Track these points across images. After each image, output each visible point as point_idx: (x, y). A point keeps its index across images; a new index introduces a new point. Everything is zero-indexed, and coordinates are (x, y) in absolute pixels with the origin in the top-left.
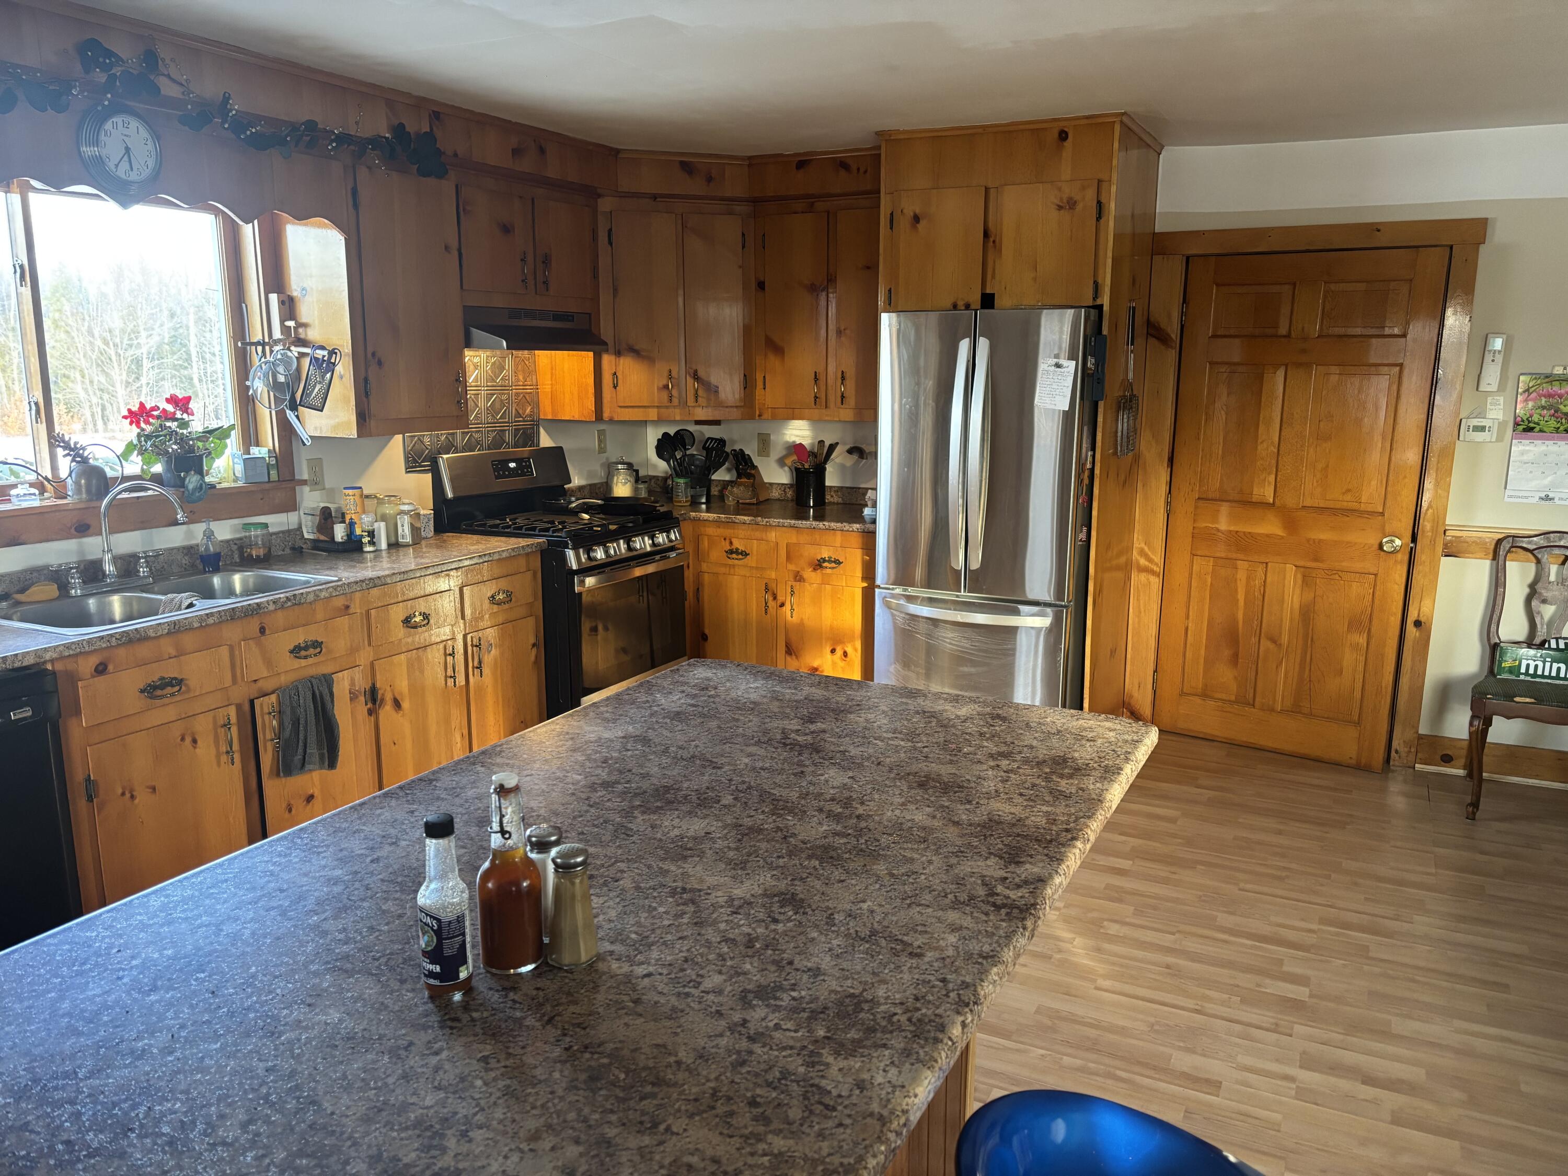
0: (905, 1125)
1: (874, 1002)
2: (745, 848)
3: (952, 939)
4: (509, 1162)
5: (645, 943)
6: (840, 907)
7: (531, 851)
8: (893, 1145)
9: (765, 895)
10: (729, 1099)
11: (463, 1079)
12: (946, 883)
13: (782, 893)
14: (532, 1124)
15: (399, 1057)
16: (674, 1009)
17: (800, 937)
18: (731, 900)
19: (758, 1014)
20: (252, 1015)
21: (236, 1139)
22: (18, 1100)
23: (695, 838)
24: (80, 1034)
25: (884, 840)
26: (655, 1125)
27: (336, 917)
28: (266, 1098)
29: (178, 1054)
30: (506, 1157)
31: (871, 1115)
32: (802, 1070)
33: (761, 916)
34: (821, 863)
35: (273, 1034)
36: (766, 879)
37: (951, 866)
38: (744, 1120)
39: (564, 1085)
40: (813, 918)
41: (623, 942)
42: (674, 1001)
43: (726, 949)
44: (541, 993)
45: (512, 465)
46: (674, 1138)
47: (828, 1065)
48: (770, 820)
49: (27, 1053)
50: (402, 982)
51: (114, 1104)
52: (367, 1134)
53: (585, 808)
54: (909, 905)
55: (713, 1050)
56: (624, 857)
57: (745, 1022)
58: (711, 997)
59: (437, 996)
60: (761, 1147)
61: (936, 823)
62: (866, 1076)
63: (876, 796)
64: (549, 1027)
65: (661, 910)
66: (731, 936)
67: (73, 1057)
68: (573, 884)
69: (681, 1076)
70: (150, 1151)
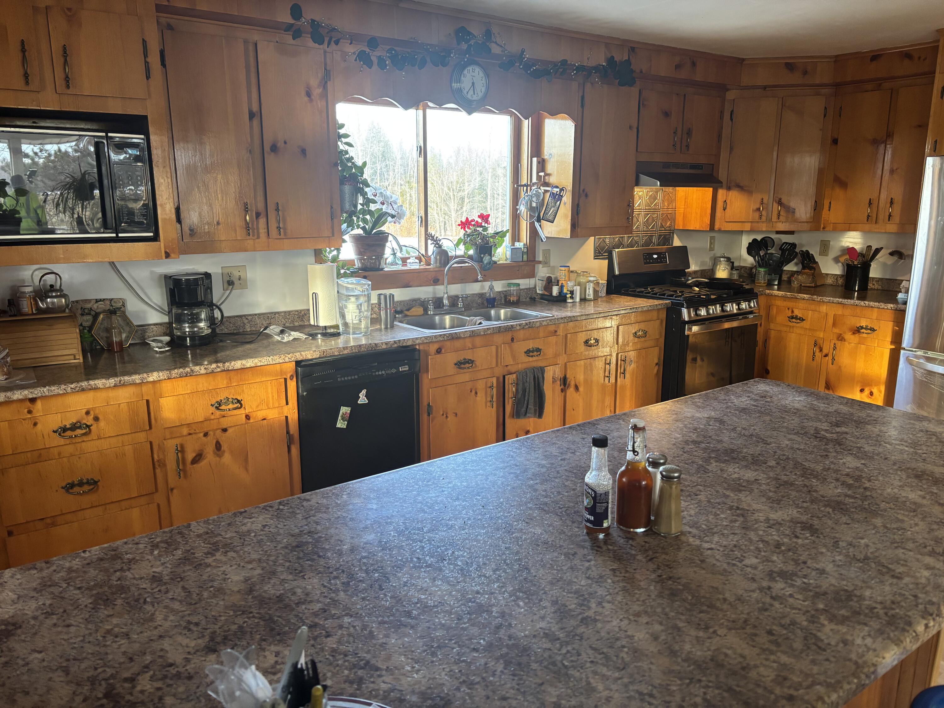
0: (873, 673)
1: (861, 598)
2: (780, 492)
3: (926, 573)
4: (622, 623)
5: (710, 532)
6: (843, 538)
7: (649, 466)
8: (863, 682)
9: (791, 521)
10: (755, 627)
11: (601, 577)
12: (926, 539)
13: (803, 523)
14: (636, 608)
15: (569, 558)
16: (725, 570)
17: (813, 550)
18: (768, 520)
19: (779, 586)
20: (500, 521)
21: (491, 576)
22: (399, 535)
23: (748, 481)
24: (426, 512)
25: (883, 505)
26: (707, 628)
27: (541, 484)
28: (505, 561)
29: (466, 531)
30: (621, 620)
31: (850, 660)
32: (805, 623)
33: (787, 532)
34: (833, 511)
35: (509, 532)
36: (793, 512)
37: (933, 530)
38: (763, 639)
39: (656, 593)
40: (824, 541)
41: (697, 528)
42: (725, 566)
43: (761, 546)
44: (647, 545)
45: (655, 256)
46: (718, 638)
47: (823, 625)
48: (800, 480)
49: (404, 516)
50: (573, 522)
51: (438, 547)
52: (551, 590)
53: (681, 453)
54: (896, 547)
55: (747, 598)
56: (702, 483)
57: (769, 588)
58: (749, 569)
59: (591, 533)
60: (772, 657)
61: (925, 502)
62: (849, 637)
63: (881, 478)
64: (650, 563)
65: (722, 516)
66: (767, 540)
67: (422, 522)
68: (671, 488)
69: (725, 607)
70: (452, 571)
